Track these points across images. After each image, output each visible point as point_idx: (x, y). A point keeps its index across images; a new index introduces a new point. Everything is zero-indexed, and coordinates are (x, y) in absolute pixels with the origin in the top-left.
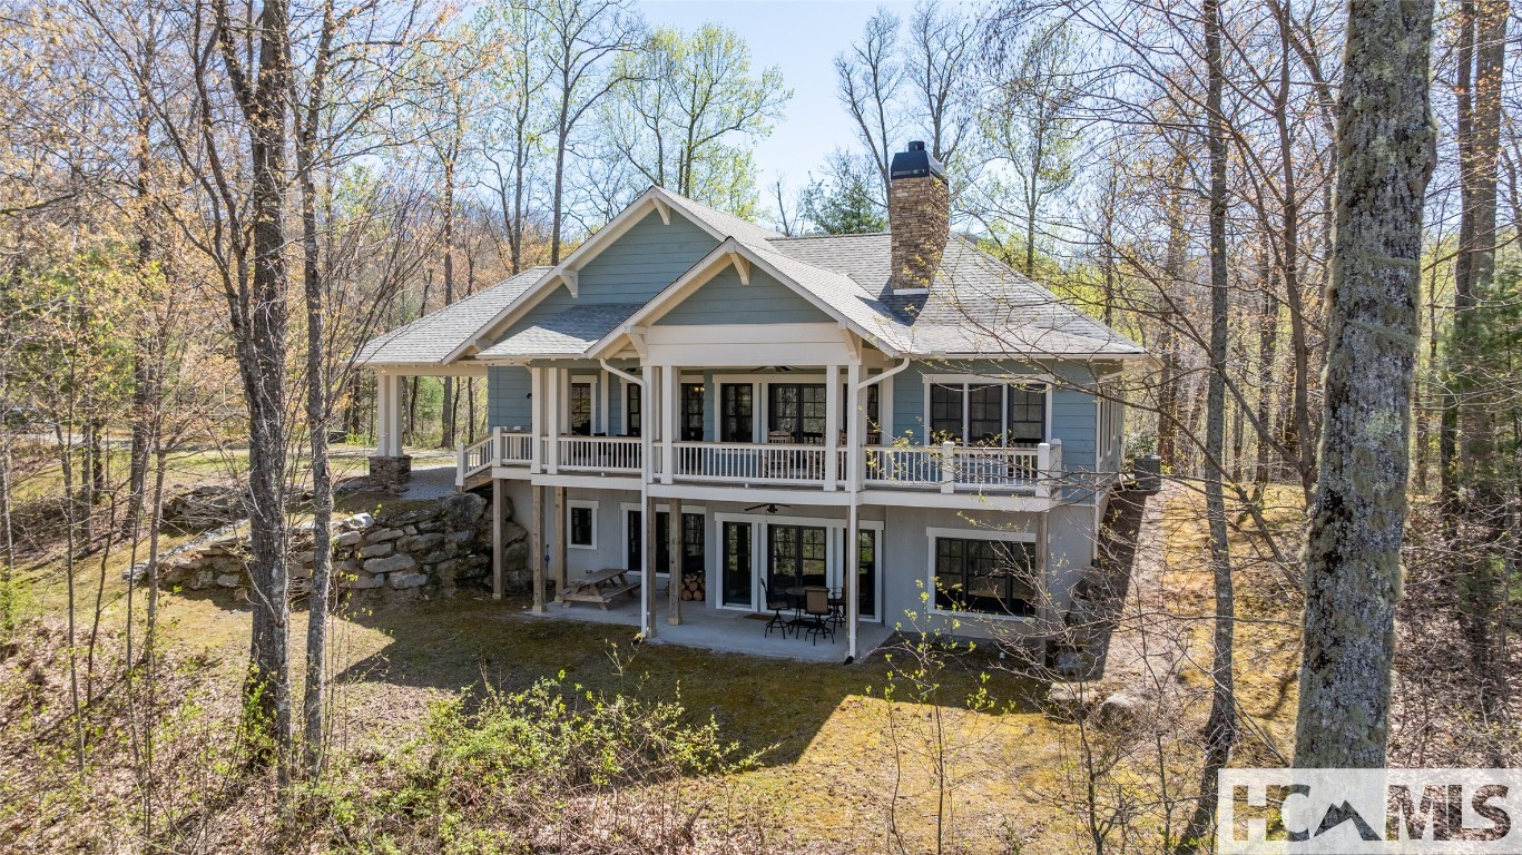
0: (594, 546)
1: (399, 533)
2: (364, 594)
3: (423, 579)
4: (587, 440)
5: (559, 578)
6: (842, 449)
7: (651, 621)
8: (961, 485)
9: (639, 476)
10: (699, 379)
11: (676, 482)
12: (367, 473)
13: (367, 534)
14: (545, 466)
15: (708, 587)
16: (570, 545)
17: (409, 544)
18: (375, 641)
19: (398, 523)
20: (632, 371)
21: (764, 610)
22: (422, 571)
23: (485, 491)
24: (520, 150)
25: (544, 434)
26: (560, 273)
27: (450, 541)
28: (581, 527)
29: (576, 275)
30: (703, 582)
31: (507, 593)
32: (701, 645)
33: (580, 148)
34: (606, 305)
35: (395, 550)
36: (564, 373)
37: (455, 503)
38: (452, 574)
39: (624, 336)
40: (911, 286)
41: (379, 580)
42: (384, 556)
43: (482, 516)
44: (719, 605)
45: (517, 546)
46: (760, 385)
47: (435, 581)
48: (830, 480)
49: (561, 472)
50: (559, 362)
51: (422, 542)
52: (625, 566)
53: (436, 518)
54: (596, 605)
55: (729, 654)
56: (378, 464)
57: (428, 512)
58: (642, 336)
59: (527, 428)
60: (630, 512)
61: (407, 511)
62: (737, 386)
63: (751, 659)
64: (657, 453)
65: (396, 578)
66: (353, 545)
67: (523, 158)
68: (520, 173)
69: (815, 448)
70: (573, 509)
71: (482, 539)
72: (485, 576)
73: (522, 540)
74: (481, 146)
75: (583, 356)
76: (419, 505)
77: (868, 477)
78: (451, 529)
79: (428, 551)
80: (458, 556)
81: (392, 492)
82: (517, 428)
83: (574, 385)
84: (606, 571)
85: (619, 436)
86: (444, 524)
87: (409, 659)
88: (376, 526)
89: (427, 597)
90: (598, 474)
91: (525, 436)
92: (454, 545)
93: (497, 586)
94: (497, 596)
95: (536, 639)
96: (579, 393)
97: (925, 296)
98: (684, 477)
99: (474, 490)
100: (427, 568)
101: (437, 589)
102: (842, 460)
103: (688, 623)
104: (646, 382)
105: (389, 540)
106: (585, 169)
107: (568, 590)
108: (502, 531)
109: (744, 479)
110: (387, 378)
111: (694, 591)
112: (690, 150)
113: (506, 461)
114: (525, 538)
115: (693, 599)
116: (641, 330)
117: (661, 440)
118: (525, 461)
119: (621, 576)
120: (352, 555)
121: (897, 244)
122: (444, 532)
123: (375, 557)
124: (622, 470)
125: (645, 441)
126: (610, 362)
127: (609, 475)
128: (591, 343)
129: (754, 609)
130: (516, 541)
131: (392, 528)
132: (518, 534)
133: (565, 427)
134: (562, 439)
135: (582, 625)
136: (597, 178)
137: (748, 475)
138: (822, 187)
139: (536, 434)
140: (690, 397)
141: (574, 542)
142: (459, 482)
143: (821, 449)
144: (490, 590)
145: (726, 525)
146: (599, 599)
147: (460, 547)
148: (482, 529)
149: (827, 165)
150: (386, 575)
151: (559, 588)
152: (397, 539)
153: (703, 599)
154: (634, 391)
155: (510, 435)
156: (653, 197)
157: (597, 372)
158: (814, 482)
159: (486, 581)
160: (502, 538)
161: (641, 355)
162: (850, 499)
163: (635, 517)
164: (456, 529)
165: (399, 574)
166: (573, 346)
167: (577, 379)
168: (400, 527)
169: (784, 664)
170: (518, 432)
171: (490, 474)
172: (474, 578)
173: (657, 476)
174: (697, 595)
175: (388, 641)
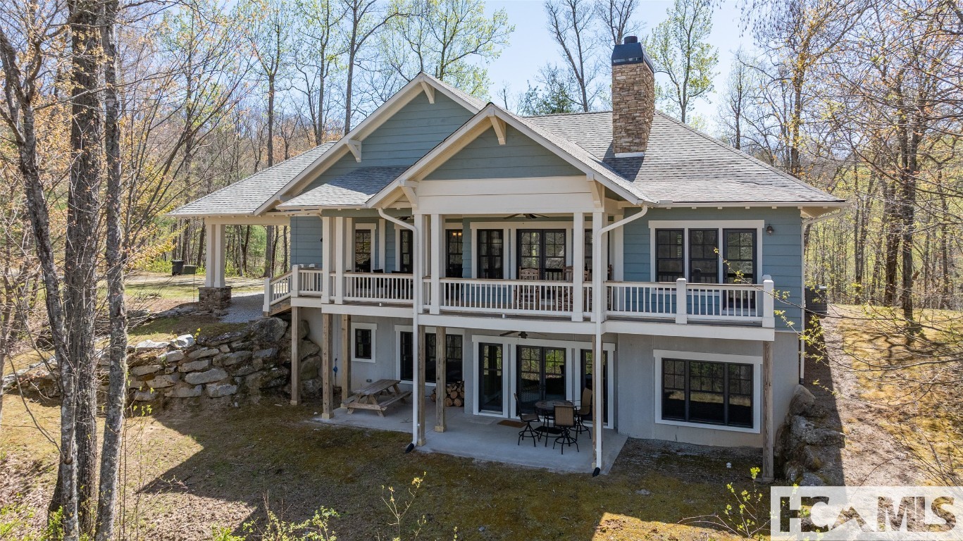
0: (373, 360)
1: (215, 351)
2: (185, 402)
3: (234, 389)
4: (367, 276)
5: (344, 388)
6: (588, 285)
7: (421, 430)
8: (693, 317)
9: (411, 306)
10: (459, 226)
11: (443, 313)
12: (197, 300)
13: (188, 353)
14: (332, 298)
15: (466, 396)
16: (353, 359)
17: (223, 360)
18: (188, 447)
19: (214, 343)
20: (404, 219)
21: (514, 416)
22: (233, 382)
23: (286, 315)
24: (323, 65)
25: (332, 271)
26: (347, 142)
27: (257, 357)
28: (363, 344)
29: (359, 144)
30: (463, 391)
31: (302, 399)
32: (465, 453)
33: (365, 64)
34: (383, 168)
35: (211, 365)
36: (349, 221)
37: (262, 326)
38: (258, 384)
39: (399, 188)
40: (630, 151)
41: (198, 391)
42: (202, 371)
43: (283, 336)
44: (476, 412)
45: (311, 360)
46: (510, 229)
47: (244, 390)
48: (577, 313)
49: (346, 303)
50: (345, 212)
51: (233, 358)
52: (398, 377)
53: (246, 339)
54: (374, 412)
55: (490, 464)
56: (206, 293)
57: (239, 333)
58: (414, 189)
59: (319, 266)
60: (402, 333)
61: (222, 333)
62: (489, 232)
63: (508, 470)
64: (427, 289)
65: (212, 389)
66: (177, 362)
67: (325, 72)
68: (322, 81)
69: (563, 284)
70: (357, 330)
71: (283, 354)
72: (285, 385)
73: (316, 355)
74: (295, 62)
75: (364, 207)
76: (233, 328)
77: (609, 309)
78: (258, 348)
79: (238, 366)
80: (263, 369)
81: (214, 316)
82: (312, 265)
83: (358, 231)
84: (382, 382)
85: (394, 272)
86: (253, 343)
87: (212, 467)
88: (197, 345)
89: (236, 404)
90: (376, 304)
91: (317, 272)
92: (260, 360)
93: (294, 394)
94: (294, 402)
95: (324, 447)
96: (361, 237)
97: (642, 158)
98: (450, 308)
99: (278, 315)
100: (238, 380)
101: (245, 397)
102: (588, 294)
103: (452, 430)
104: (417, 228)
105: (207, 357)
106: (368, 79)
107: (352, 398)
108: (298, 349)
109: (501, 311)
110: (214, 227)
111: (456, 399)
112: (443, 67)
113: (303, 292)
114: (318, 354)
115: (454, 405)
116: (413, 184)
117: (429, 277)
118: (317, 293)
119: (395, 386)
120: (176, 370)
121: (617, 117)
122: (251, 350)
123: (195, 371)
124: (396, 301)
125: (417, 277)
126: (387, 211)
127: (385, 305)
128: (371, 196)
129: (505, 415)
130: (311, 356)
131: (210, 347)
132: (313, 350)
133: (349, 265)
134: (347, 275)
135: (362, 432)
136: (377, 85)
137: (505, 307)
138: (536, 92)
139: (325, 272)
140: (452, 241)
141: (357, 356)
142: (266, 308)
143: (568, 285)
144: (288, 396)
145: (481, 345)
146: (377, 407)
147: (265, 362)
148: (283, 347)
149: (541, 75)
150: (204, 386)
151: (344, 395)
152: (213, 356)
153: (463, 405)
154: (408, 236)
155: (306, 271)
156: (421, 80)
157: (376, 220)
158: (563, 313)
159: (286, 389)
160: (299, 354)
161: (413, 206)
162: (596, 328)
163: (407, 338)
164: (262, 347)
165: (214, 385)
166: (356, 199)
167: (359, 226)
168: (216, 347)
169: (541, 474)
170: (312, 269)
171: (289, 302)
172: (276, 387)
173: (427, 307)
174: (457, 402)
175: (198, 448)
